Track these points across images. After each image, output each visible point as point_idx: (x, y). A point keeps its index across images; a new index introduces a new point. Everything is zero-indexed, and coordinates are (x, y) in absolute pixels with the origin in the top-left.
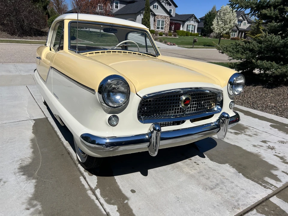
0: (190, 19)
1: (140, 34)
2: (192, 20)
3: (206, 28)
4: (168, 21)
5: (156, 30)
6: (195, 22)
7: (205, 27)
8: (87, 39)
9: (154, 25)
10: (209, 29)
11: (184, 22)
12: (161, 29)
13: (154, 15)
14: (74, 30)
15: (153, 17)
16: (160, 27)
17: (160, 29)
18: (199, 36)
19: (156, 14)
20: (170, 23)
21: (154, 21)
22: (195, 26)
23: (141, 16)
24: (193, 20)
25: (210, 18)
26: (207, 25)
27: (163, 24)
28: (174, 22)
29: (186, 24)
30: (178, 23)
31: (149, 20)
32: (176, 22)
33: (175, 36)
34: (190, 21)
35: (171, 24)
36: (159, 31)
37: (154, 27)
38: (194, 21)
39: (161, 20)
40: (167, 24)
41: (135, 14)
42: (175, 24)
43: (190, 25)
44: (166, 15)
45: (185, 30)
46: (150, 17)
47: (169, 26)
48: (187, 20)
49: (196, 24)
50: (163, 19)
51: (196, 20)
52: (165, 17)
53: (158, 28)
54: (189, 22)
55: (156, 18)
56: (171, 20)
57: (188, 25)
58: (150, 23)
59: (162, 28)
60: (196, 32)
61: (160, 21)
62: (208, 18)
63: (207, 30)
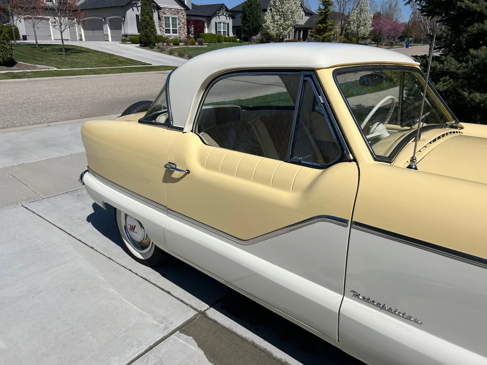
0: (219, 13)
1: (138, 45)
2: (223, 15)
3: (247, 27)
4: (182, 18)
5: (164, 34)
6: (228, 18)
7: (244, 25)
8: (40, 61)
9: (160, 26)
10: (251, 28)
11: (209, 18)
12: (173, 33)
13: (158, 8)
14: (12, 45)
15: (157, 12)
16: (171, 28)
17: (171, 34)
18: (237, 42)
19: (161, 5)
20: (187, 22)
21: (159, 18)
22: (228, 24)
23: (133, 10)
24: (225, 14)
25: (251, 10)
26: (248, 21)
27: (176, 25)
28: (193, 18)
29: (214, 21)
30: (200, 21)
31: (151, 18)
32: (196, 18)
33: (201, 43)
34: (219, 16)
35: (189, 23)
36: (170, 36)
37: (160, 29)
38: (226, 16)
39: (171, 16)
40: (183, 24)
41: (122, 7)
42: (196, 22)
43: (221, 23)
44: (179, 7)
45: (214, 32)
46: (153, 12)
47: (186, 27)
48: (215, 14)
49: (230, 21)
50: (175, 14)
51: (228, 13)
52: (178, 11)
53: (168, 31)
54: (217, 17)
55: (161, 14)
56: (187, 15)
57: (216, 23)
58: (154, 23)
59: (175, 31)
60: (231, 35)
61: (169, 18)
62: (247, 10)
63: (248, 30)
